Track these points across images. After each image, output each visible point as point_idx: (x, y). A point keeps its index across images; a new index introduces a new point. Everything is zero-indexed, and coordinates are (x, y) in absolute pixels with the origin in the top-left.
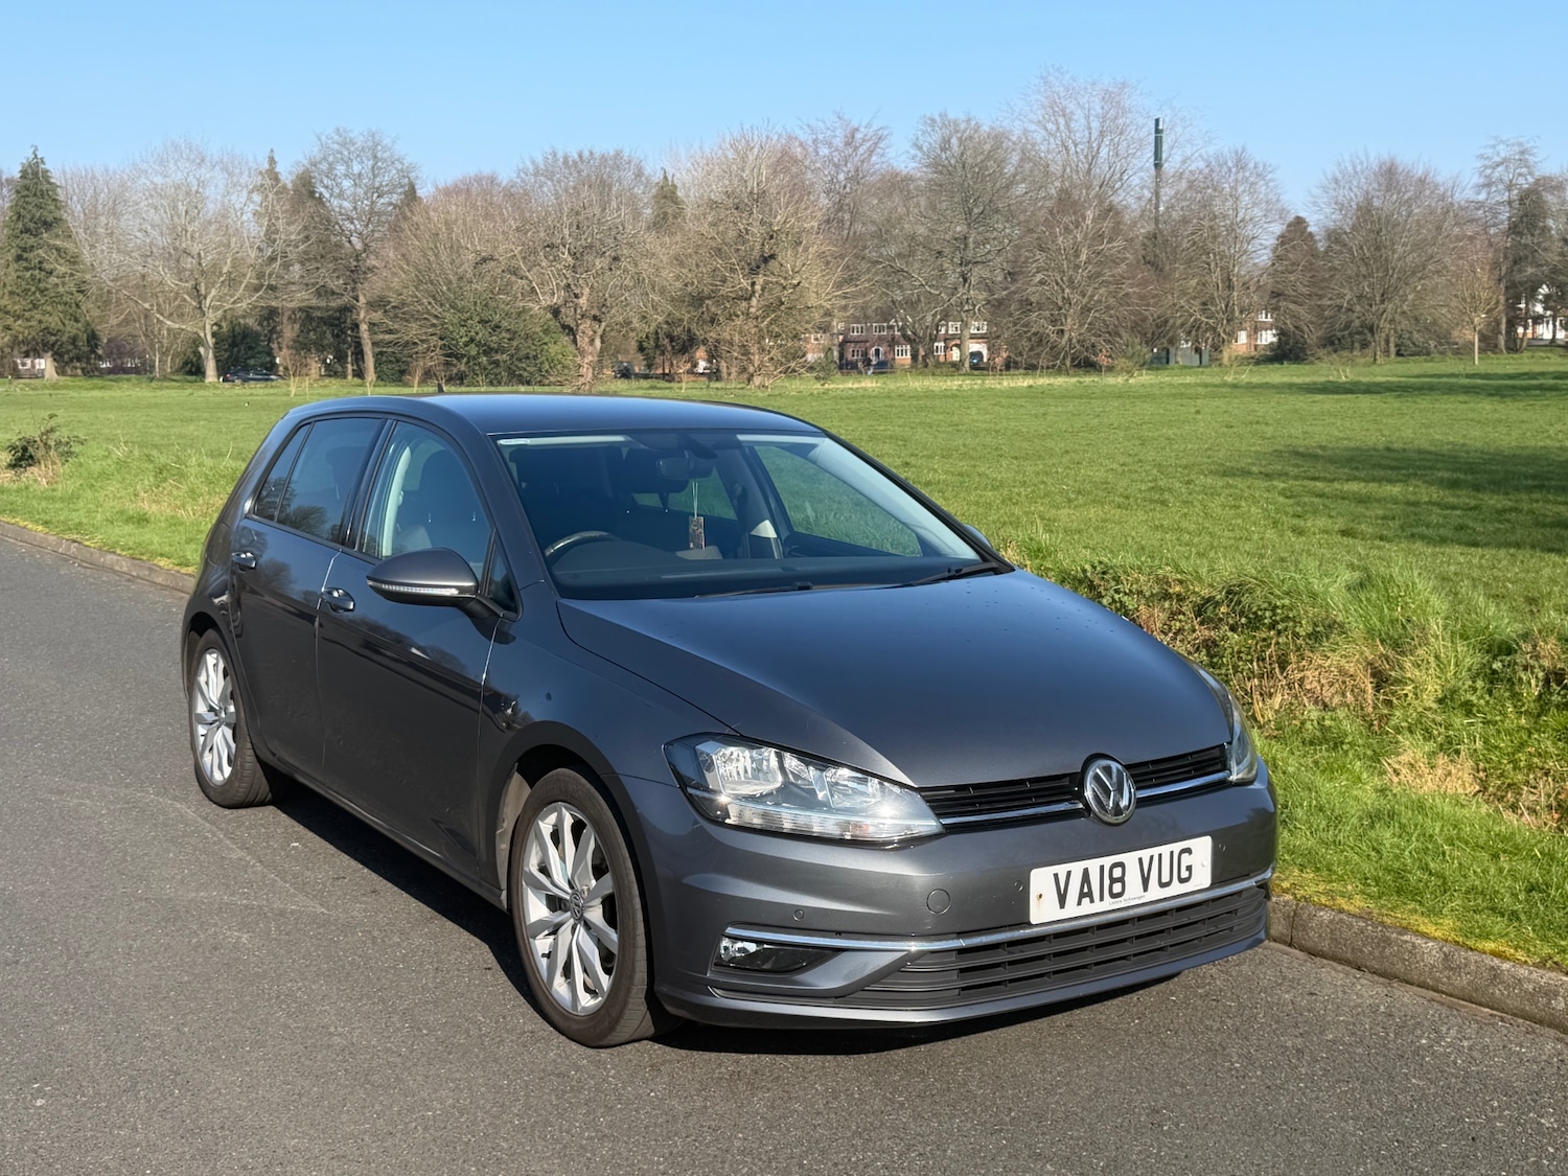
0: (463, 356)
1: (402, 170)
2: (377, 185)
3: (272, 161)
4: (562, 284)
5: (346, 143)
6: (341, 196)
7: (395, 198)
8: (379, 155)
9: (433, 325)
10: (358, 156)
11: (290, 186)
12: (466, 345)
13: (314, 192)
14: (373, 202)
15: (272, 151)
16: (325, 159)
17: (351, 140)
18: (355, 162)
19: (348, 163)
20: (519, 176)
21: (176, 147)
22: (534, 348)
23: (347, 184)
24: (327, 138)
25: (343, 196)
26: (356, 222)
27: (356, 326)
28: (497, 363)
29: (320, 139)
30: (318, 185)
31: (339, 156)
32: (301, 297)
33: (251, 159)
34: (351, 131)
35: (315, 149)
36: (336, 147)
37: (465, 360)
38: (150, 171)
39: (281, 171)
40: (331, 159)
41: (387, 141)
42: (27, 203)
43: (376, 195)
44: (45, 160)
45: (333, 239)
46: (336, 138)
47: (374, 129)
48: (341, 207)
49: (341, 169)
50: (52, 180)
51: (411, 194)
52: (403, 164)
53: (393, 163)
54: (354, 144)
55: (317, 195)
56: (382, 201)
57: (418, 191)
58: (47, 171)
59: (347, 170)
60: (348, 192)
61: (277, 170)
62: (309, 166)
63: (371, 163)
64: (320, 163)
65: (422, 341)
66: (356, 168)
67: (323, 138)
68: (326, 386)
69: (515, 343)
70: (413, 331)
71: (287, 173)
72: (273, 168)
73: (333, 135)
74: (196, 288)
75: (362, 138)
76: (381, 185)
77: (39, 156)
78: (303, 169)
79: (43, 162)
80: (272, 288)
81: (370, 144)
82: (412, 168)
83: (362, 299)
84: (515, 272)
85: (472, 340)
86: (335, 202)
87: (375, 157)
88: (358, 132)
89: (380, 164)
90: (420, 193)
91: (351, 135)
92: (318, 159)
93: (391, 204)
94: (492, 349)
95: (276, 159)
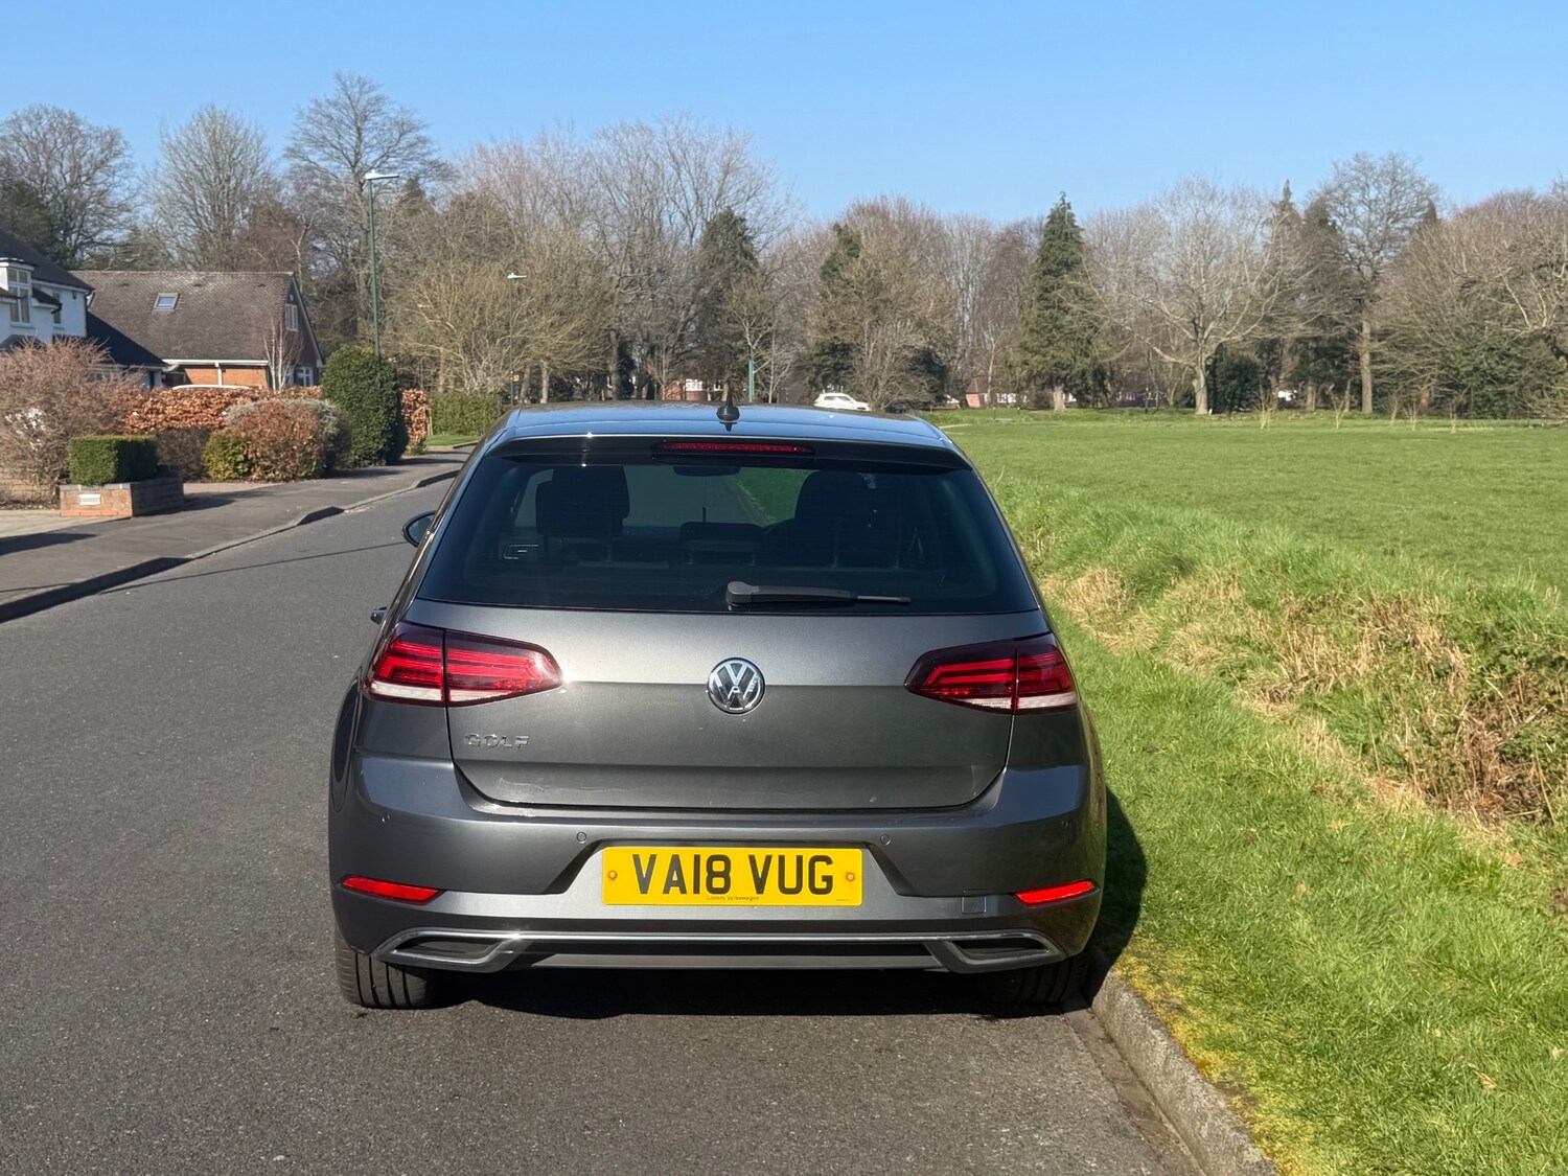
0: (1464, 386)
1: (1421, 193)
2: (1393, 209)
3: (1287, 192)
4: (1554, 306)
5: (1366, 168)
6: (1354, 222)
7: (1412, 221)
8: (1399, 178)
9: (1434, 354)
10: (1376, 181)
11: (1302, 215)
12: (1468, 374)
13: (1327, 221)
14: (1387, 228)
15: (1288, 181)
16: (1340, 186)
17: (1370, 165)
18: (1372, 188)
19: (1364, 189)
20: (1554, 192)
21: (1188, 186)
22: (1548, 377)
23: (1361, 210)
24: (1344, 164)
25: (1354, 225)
26: (1367, 249)
27: (1357, 358)
28: (1502, 394)
29: (1336, 167)
30: (1332, 214)
31: (1355, 182)
32: (1299, 328)
33: (1261, 192)
34: (1372, 156)
35: (1331, 177)
36: (1354, 173)
37: (1465, 391)
38: (1162, 210)
39: (1295, 201)
40: (1346, 186)
41: (1408, 164)
42: (1051, 246)
43: (1391, 220)
44: (1072, 205)
45: (1343, 268)
46: (1354, 163)
47: (1395, 152)
48: (1352, 234)
49: (1356, 195)
50: (1076, 224)
51: (1431, 216)
52: (1423, 186)
53: (1412, 185)
54: (1372, 169)
55: (1330, 224)
56: (1396, 226)
57: (1438, 213)
58: (1073, 215)
59: (1363, 195)
60: (1362, 219)
61: (1291, 201)
62: (1323, 195)
63: (1388, 188)
64: (1335, 190)
65: (1422, 371)
66: (1373, 193)
67: (1340, 165)
68: (1313, 418)
69: (1524, 373)
70: (1409, 361)
71: (1301, 203)
72: (1287, 200)
73: (1351, 161)
74: (1193, 322)
75: (1381, 162)
76: (1397, 209)
77: (1067, 202)
78: (1318, 197)
79: (1069, 208)
80: (1268, 319)
81: (1390, 168)
82: (1435, 188)
83: (1366, 330)
84: (1504, 295)
85: (1476, 369)
86: (1347, 230)
87: (1394, 180)
88: (1377, 156)
89: (1398, 188)
90: (1439, 215)
91: (1371, 160)
92: (1333, 187)
93: (1405, 228)
94: (1498, 379)
95: (1291, 190)
